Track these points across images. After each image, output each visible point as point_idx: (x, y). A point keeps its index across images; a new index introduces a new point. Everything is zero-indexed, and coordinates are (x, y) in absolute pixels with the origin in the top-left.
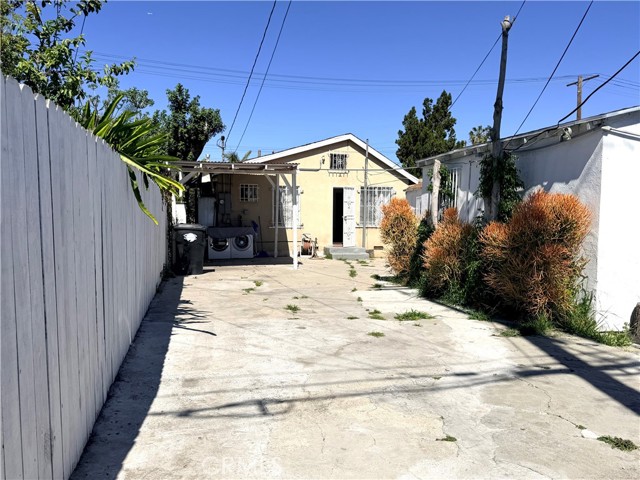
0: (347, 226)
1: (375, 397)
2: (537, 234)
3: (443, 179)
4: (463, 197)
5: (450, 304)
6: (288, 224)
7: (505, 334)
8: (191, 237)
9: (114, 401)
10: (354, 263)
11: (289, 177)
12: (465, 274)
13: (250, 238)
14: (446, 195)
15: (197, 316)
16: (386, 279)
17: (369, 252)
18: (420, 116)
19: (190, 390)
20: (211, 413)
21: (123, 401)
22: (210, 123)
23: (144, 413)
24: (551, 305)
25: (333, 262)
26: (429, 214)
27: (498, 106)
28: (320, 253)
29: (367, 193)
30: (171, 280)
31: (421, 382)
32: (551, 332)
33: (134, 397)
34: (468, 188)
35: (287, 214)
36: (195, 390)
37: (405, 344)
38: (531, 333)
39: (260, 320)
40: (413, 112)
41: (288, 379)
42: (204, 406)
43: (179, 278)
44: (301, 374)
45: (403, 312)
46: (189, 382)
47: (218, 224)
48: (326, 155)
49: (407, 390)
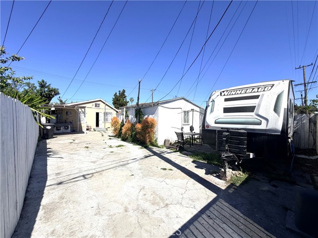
0: (100, 122)
1: (114, 169)
2: (147, 126)
3: (126, 112)
4: (130, 117)
5: (129, 142)
6: (82, 122)
7: (142, 148)
8: (49, 128)
9: (31, 185)
10: (102, 132)
11: (83, 110)
12: (131, 136)
13: (69, 126)
14: (127, 116)
15: (55, 153)
16: (112, 136)
17: (107, 129)
18: (118, 94)
19: (59, 176)
20: (68, 182)
21: (35, 184)
22: (55, 92)
23: (44, 186)
24: (150, 141)
25: (96, 132)
26: (123, 121)
27: (138, 98)
28: (92, 130)
29: (106, 114)
30: (41, 141)
31: (124, 163)
32: (150, 147)
33: (39, 182)
34: (132, 115)
35: (81, 119)
36: (60, 176)
37: (119, 153)
38: (146, 147)
39: (77, 152)
40: (116, 93)
41: (90, 168)
42: (65, 180)
43: (44, 140)
44: (93, 166)
45: (117, 145)
46: (58, 174)
47: (57, 122)
48: (94, 104)
49: (122, 165)
